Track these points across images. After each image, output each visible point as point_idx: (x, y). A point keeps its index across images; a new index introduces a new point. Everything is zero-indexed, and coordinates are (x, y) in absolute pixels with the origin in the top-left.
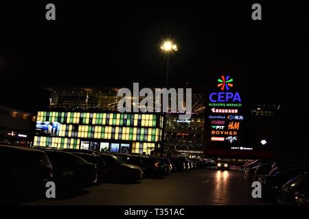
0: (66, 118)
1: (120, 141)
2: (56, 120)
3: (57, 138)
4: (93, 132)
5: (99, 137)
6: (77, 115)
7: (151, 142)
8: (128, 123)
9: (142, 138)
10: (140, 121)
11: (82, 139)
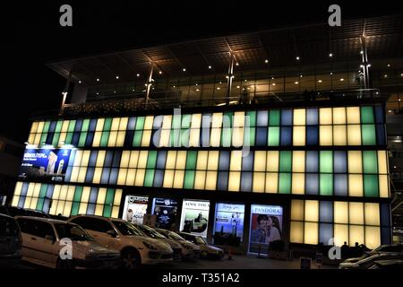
0: (91, 133)
1: (246, 198)
2: (69, 138)
3: (65, 187)
4: (160, 170)
5: (178, 184)
6: (120, 124)
7: (364, 199)
8: (273, 137)
9: (325, 186)
10: (312, 129)
11: (129, 190)
